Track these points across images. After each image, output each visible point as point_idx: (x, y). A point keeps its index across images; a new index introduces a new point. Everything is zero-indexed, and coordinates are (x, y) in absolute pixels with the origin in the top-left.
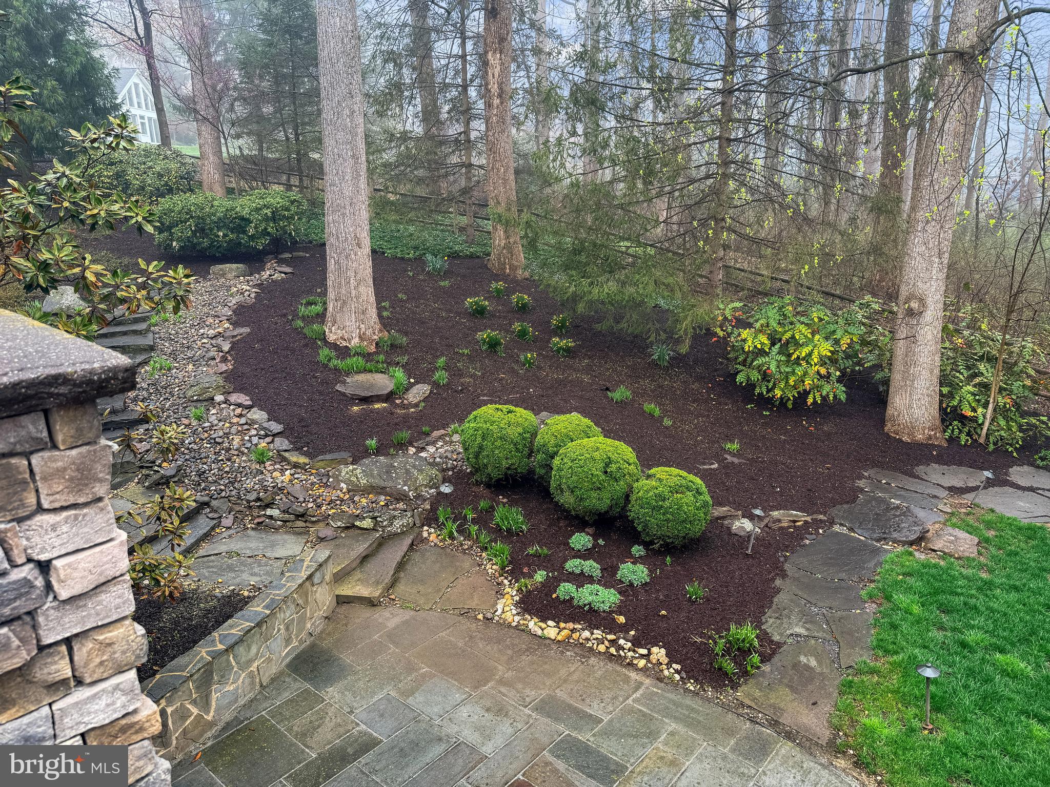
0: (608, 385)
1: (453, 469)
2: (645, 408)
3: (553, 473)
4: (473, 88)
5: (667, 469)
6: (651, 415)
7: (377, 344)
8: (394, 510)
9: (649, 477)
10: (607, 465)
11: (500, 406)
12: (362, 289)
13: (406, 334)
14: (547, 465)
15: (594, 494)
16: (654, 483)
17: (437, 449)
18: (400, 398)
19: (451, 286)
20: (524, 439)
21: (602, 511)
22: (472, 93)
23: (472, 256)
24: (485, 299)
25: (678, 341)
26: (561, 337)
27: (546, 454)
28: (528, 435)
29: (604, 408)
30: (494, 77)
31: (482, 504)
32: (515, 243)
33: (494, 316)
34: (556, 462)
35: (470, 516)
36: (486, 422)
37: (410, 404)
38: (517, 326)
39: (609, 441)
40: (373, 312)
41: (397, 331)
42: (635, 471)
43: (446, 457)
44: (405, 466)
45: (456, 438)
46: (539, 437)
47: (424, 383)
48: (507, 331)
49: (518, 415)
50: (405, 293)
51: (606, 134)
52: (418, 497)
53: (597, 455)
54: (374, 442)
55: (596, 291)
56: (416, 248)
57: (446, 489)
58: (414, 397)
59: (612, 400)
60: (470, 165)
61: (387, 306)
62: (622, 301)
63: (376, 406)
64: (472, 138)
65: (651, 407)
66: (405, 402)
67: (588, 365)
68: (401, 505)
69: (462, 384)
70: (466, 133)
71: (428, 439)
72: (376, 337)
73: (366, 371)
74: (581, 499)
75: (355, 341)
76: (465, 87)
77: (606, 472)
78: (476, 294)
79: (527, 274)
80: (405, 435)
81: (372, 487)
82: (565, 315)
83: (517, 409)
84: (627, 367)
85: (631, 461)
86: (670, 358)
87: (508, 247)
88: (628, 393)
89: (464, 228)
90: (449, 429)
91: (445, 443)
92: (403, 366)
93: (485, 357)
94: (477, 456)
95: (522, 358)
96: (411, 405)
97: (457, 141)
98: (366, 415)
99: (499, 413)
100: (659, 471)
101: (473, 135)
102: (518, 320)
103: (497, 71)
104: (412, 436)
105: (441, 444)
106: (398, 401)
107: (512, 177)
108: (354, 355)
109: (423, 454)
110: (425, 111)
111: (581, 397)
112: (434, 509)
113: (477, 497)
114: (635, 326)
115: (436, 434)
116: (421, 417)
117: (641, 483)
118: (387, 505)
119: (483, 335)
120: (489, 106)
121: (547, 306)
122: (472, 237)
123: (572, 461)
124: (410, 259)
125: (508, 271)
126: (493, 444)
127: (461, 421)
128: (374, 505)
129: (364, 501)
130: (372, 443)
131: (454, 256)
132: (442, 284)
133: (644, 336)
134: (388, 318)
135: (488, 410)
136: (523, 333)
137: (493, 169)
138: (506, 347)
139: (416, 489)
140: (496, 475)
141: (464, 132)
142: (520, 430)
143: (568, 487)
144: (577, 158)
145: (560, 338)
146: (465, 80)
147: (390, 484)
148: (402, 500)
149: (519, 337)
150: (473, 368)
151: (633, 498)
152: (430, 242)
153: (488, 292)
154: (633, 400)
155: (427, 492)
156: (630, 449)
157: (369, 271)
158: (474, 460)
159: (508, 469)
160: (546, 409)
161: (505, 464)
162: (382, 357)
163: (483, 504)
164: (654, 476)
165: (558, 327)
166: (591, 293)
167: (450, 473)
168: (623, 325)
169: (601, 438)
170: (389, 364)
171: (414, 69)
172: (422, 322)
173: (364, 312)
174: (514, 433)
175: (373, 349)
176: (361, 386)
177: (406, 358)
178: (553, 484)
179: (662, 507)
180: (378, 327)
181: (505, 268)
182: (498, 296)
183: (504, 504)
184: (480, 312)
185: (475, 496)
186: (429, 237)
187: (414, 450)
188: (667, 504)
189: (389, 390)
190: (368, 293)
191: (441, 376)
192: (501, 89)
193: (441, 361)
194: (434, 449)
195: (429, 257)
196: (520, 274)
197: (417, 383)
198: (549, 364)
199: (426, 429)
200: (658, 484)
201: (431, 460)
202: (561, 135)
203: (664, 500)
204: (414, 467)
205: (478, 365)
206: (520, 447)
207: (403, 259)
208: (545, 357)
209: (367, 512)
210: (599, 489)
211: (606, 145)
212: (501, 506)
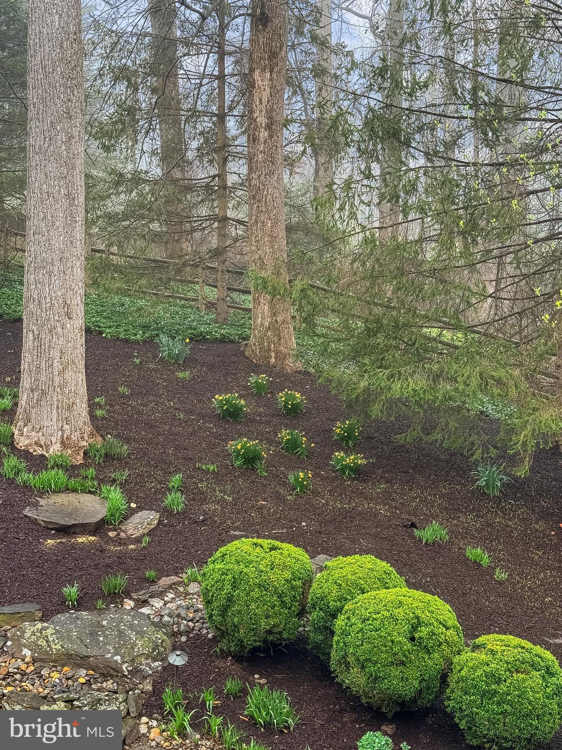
0: (414, 519)
1: (187, 632)
2: (468, 554)
3: (336, 638)
4: (232, 119)
5: (503, 637)
6: (477, 564)
7: (85, 453)
8: (98, 690)
9: (476, 648)
10: (414, 628)
11: (259, 541)
12: (69, 375)
13: (127, 440)
14: (326, 628)
15: (395, 671)
16: (483, 657)
17: (165, 604)
18: (115, 530)
19: (193, 379)
20: (293, 588)
21: (408, 698)
22: (231, 124)
23: (223, 340)
24: (241, 397)
25: (514, 460)
26: (348, 451)
27: (325, 612)
28: (299, 583)
29: (408, 552)
30: (261, 103)
31: (229, 685)
32: (284, 322)
33: (253, 421)
34: (340, 622)
35: (211, 703)
36: (238, 562)
37: (129, 538)
38: (285, 434)
39: (417, 594)
40: (82, 409)
41: (116, 437)
42: (456, 638)
43: (179, 616)
44: (118, 625)
45: (193, 588)
46: (315, 585)
47: (151, 509)
48: (270, 442)
49: (286, 553)
50: (129, 386)
51: (412, 175)
52: (136, 672)
53: (399, 612)
54: (75, 589)
55: (397, 386)
56: (146, 327)
57: (177, 660)
58: (136, 528)
59: (420, 540)
60: (225, 219)
61: (103, 402)
62: (434, 401)
63: (80, 540)
64: (229, 184)
65: (476, 553)
66: (123, 535)
67: (385, 491)
68: (109, 684)
69: (205, 513)
70: (222, 176)
71: (152, 588)
72: (84, 443)
73: (67, 490)
74: (376, 678)
75: (55, 449)
76: (221, 118)
77: (412, 639)
78: (228, 390)
79: (300, 365)
80: (120, 581)
81: (69, 656)
82: (353, 421)
83: (284, 545)
84: (442, 496)
85: (450, 623)
86: (503, 485)
87: (274, 327)
88: (444, 532)
89: (213, 304)
90: (184, 576)
91: (178, 595)
92: (121, 484)
93: (239, 477)
94: (224, 610)
95: (291, 478)
96: (130, 540)
97: (208, 187)
98: (65, 552)
99: (258, 549)
100: (492, 640)
101: (231, 179)
102: (287, 426)
103: (265, 96)
104: (130, 583)
105: (171, 596)
106: (112, 534)
107: (283, 234)
108: (52, 468)
109: (145, 610)
110: (165, 146)
111: (375, 536)
112: (157, 691)
113: (222, 676)
114: (453, 438)
115: (165, 581)
116: (143, 558)
117: (464, 657)
118: (88, 683)
119: (237, 445)
120: (254, 140)
121: (327, 410)
122: (224, 316)
123: (364, 621)
124: (136, 342)
125: (273, 360)
126: (248, 594)
127: (202, 562)
128: (70, 682)
129: (56, 676)
130: (72, 591)
131: (198, 339)
132: (181, 375)
133: (465, 453)
134: (103, 418)
135: (242, 546)
136: (293, 445)
137: (256, 222)
138: (269, 464)
139: (133, 660)
140: (251, 641)
141: (219, 176)
142: (287, 575)
143: (358, 660)
144: (373, 207)
145: (346, 452)
146: (221, 107)
147: (94, 652)
148: (112, 676)
149: (287, 449)
150: (221, 491)
151: (453, 679)
152: (166, 319)
153: (246, 387)
154: (450, 542)
155: (148, 665)
156: (448, 607)
157: (81, 350)
158: (219, 619)
159: (269, 632)
160: (325, 551)
161: (264, 625)
162: (91, 472)
163: (231, 685)
164: (483, 646)
165: (343, 438)
166: (390, 388)
167: (184, 639)
168: (437, 436)
169: (405, 590)
170: (101, 481)
171: (154, 91)
172: (150, 426)
173: (70, 408)
174: (279, 578)
175: (79, 459)
176: (60, 510)
177: (127, 473)
178: (334, 656)
179: (496, 692)
180: (88, 429)
181: (270, 357)
182: (258, 394)
183: (262, 686)
184: (232, 414)
185: (219, 674)
186: (163, 313)
187: (132, 603)
188: (503, 688)
189: (100, 517)
190: (77, 380)
191: (175, 500)
192: (270, 118)
193: (176, 479)
194: (161, 603)
195: (164, 339)
196: (291, 364)
197: (140, 509)
198: (329, 488)
199: (150, 573)
200: (490, 657)
201: (157, 620)
202: (351, 177)
203: (498, 682)
204: (131, 627)
205: (229, 487)
206: (287, 599)
207: (127, 341)
208: (323, 478)
209: (59, 692)
210: (403, 663)
211: (412, 188)
212: (258, 687)
